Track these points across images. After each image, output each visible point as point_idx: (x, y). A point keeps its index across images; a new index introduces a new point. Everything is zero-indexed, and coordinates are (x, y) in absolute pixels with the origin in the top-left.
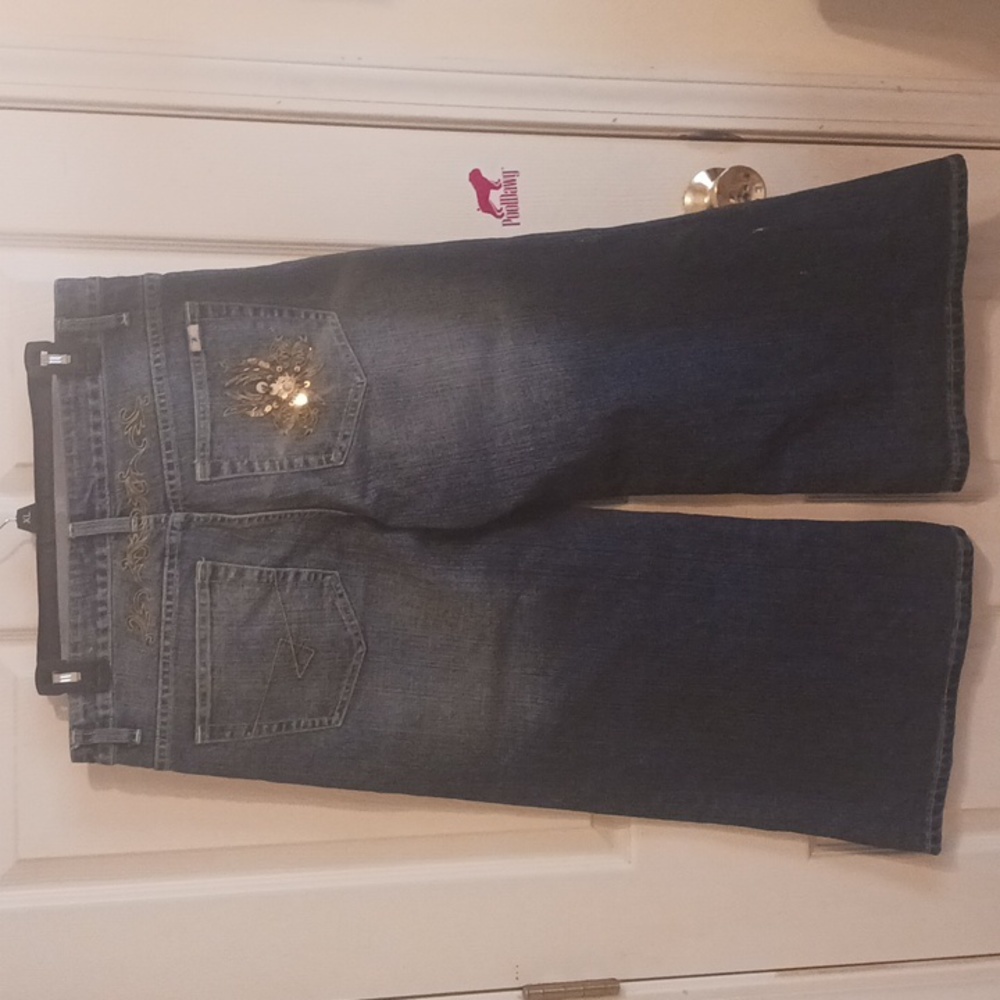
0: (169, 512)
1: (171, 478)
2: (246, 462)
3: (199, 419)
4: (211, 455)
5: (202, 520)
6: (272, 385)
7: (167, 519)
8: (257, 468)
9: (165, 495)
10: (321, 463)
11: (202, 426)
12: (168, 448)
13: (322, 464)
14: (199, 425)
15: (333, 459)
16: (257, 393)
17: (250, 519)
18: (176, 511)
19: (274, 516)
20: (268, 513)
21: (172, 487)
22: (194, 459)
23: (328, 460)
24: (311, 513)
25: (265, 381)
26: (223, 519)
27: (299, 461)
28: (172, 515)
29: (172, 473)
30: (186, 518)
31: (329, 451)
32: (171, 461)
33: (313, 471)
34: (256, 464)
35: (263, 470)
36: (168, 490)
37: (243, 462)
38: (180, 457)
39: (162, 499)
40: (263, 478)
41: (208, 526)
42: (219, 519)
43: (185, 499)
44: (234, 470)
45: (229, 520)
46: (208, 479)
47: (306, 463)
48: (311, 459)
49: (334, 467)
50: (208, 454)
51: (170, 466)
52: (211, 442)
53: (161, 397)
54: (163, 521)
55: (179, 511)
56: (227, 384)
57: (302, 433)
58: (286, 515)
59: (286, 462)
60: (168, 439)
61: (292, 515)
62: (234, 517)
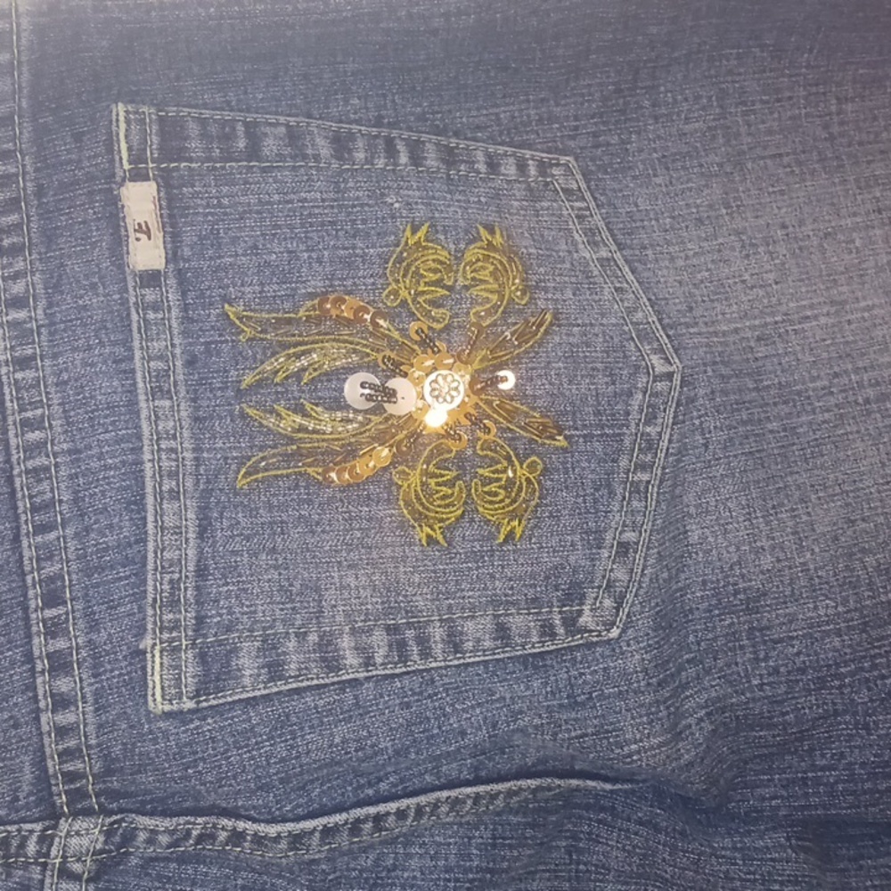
0: (54, 816)
1: (61, 702)
2: (313, 638)
3: (159, 496)
4: (200, 620)
5: (164, 839)
6: (396, 383)
7: (46, 840)
8: (351, 659)
9: (40, 761)
10: (548, 631)
11: (169, 521)
12: (52, 599)
13: (553, 635)
14: (159, 514)
15: (586, 619)
16: (347, 407)
17: (327, 832)
18: (75, 814)
19: (401, 815)
20: (382, 808)
21: (62, 732)
22: (141, 631)
23: (571, 623)
24: (510, 794)
25: (372, 368)
26: (237, 837)
27: (477, 629)
28: (64, 825)
29: (64, 685)
30: (109, 834)
31: (574, 595)
32: (61, 644)
33: (524, 660)
34: (346, 642)
35: (368, 662)
36: (50, 745)
37: (301, 636)
38: (94, 626)
39: (28, 775)
40: (368, 690)
41: (182, 860)
42: (223, 836)
43: (109, 772)
44: (275, 670)
45: (259, 840)
46: (189, 705)
47: (502, 632)
48: (517, 622)
49: (590, 646)
50: (188, 616)
51: (59, 664)
52: (201, 572)
53: (27, 425)
54: (32, 848)
55: (88, 812)
56: (248, 379)
57: (492, 537)
58: (436, 805)
59: (437, 633)
60: (51, 569)
61: (456, 802)
62: (272, 830)
